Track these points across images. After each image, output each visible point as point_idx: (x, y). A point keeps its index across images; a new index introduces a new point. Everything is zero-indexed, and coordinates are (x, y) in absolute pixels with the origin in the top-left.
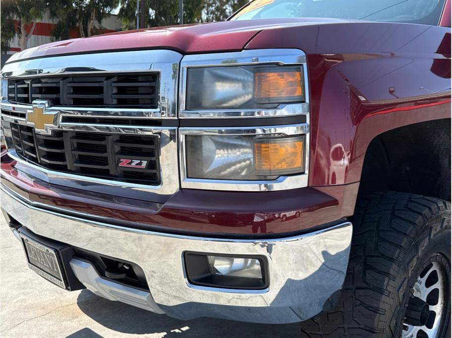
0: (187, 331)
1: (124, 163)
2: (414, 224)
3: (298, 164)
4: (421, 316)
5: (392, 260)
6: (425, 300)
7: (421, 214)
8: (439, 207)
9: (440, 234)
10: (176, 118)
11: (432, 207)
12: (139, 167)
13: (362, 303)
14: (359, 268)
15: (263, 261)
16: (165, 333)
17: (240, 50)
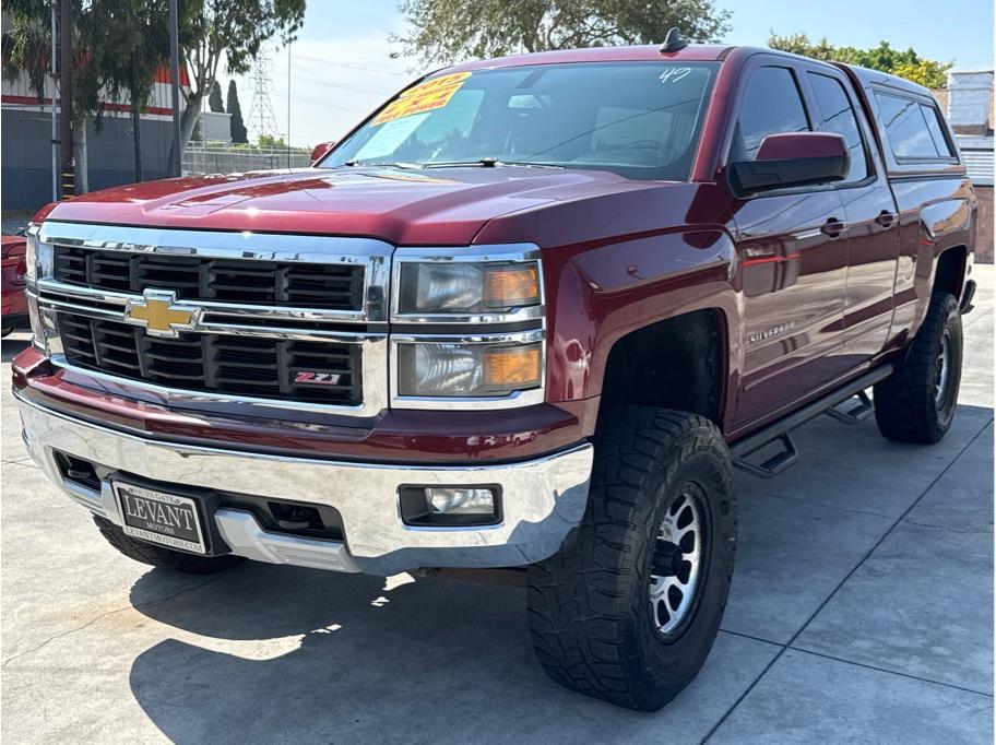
0: (337, 630)
1: (304, 377)
2: (661, 444)
3: (533, 377)
4: (673, 564)
5: (637, 487)
6: (677, 543)
7: (669, 432)
8: (690, 424)
9: (691, 457)
10: (386, 322)
11: (683, 424)
12: (326, 382)
13: (604, 542)
14: (599, 500)
15: (496, 490)
16: (303, 636)
17: (468, 246)
